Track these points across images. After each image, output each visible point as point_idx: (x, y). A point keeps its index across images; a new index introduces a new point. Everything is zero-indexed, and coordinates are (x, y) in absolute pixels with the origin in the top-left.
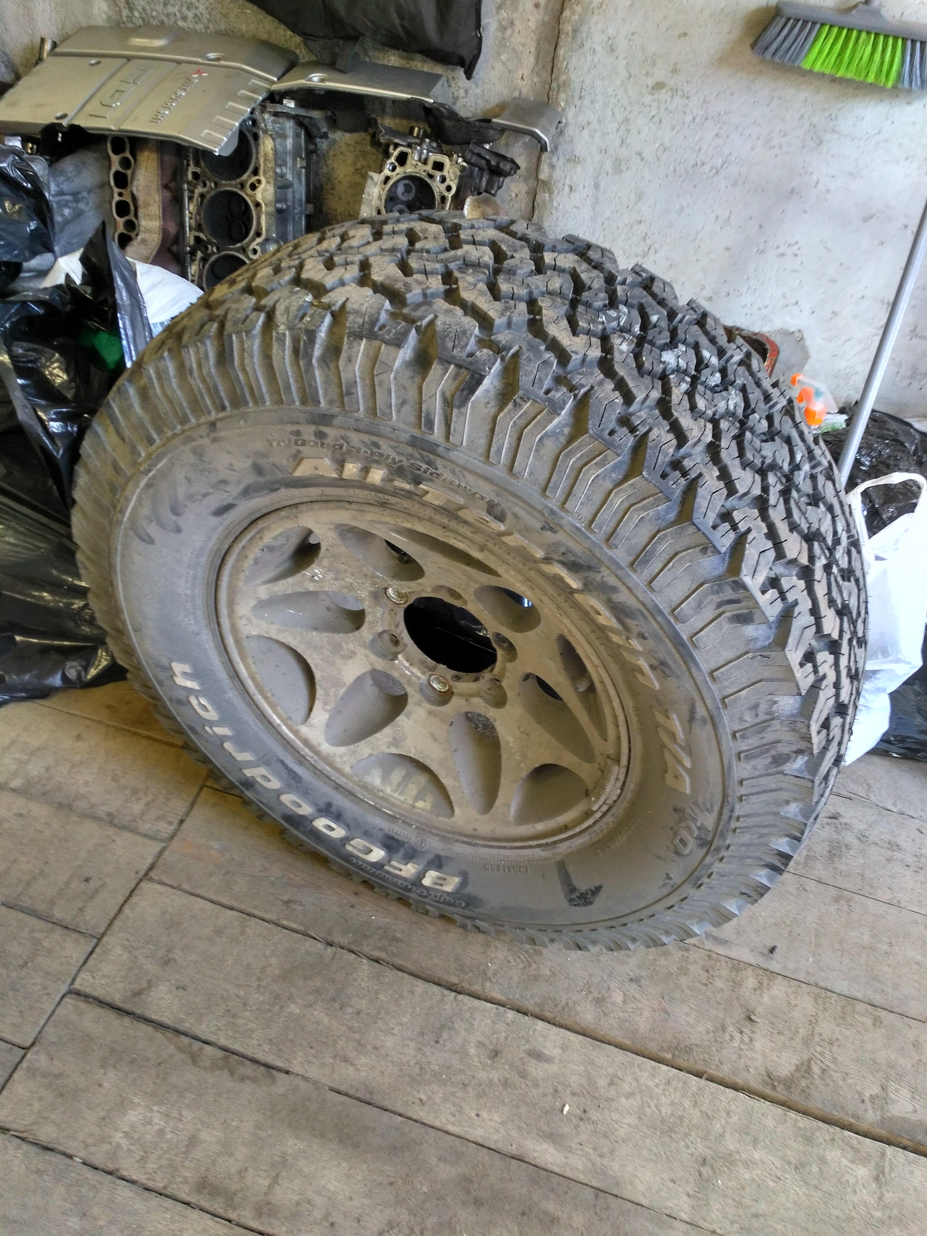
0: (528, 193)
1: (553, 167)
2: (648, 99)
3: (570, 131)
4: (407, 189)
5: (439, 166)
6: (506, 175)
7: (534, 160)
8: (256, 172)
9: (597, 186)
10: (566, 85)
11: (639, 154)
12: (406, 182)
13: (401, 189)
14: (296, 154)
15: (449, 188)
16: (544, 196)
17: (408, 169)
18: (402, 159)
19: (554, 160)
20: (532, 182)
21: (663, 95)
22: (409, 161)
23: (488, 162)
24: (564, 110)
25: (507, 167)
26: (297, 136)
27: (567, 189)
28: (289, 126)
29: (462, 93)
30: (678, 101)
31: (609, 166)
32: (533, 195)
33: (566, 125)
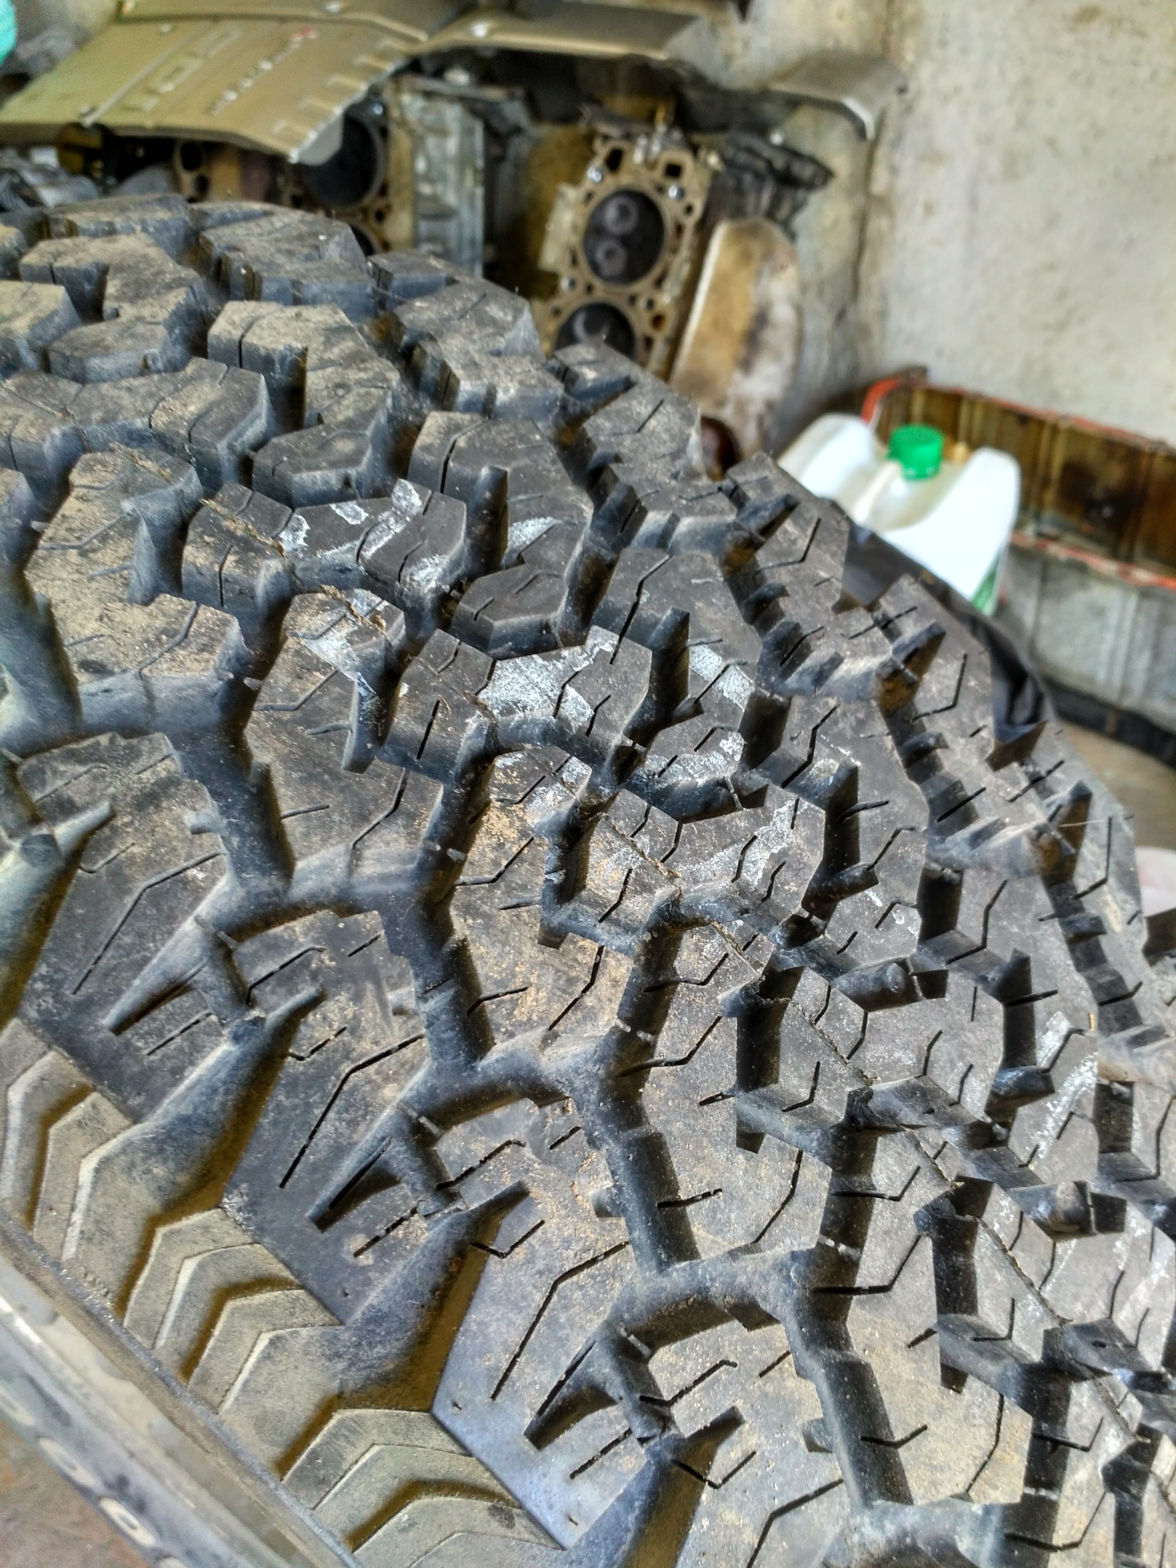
0: (854, 218)
1: (894, 170)
2: (1066, 40)
3: (926, 105)
4: (623, 212)
5: (674, 171)
6: (810, 186)
7: (863, 161)
8: (384, 191)
9: (973, 203)
10: (916, 22)
11: (1051, 143)
12: (622, 201)
13: (611, 213)
14: (463, 161)
15: (689, 209)
16: (878, 223)
17: (625, 179)
18: (614, 161)
19: (897, 159)
20: (860, 199)
21: (1096, 31)
22: (626, 164)
23: (769, 163)
24: (913, 67)
25: (806, 171)
26: (468, 132)
27: (919, 210)
28: (452, 114)
29: (738, 47)
30: (1124, 42)
31: (995, 163)
32: (862, 221)
33: (919, 94)
